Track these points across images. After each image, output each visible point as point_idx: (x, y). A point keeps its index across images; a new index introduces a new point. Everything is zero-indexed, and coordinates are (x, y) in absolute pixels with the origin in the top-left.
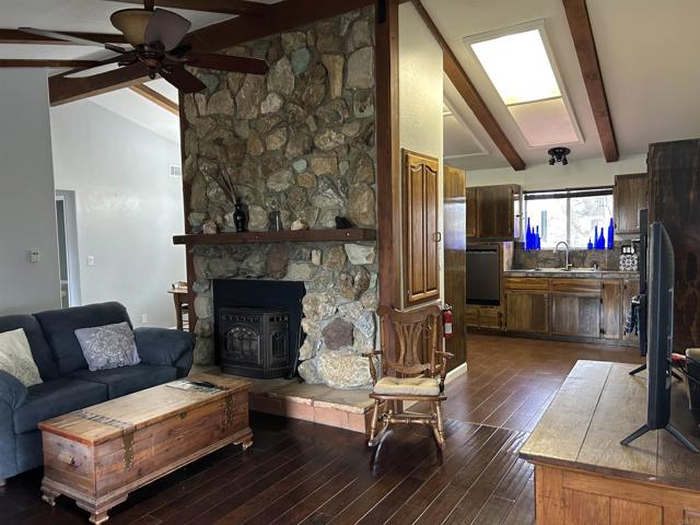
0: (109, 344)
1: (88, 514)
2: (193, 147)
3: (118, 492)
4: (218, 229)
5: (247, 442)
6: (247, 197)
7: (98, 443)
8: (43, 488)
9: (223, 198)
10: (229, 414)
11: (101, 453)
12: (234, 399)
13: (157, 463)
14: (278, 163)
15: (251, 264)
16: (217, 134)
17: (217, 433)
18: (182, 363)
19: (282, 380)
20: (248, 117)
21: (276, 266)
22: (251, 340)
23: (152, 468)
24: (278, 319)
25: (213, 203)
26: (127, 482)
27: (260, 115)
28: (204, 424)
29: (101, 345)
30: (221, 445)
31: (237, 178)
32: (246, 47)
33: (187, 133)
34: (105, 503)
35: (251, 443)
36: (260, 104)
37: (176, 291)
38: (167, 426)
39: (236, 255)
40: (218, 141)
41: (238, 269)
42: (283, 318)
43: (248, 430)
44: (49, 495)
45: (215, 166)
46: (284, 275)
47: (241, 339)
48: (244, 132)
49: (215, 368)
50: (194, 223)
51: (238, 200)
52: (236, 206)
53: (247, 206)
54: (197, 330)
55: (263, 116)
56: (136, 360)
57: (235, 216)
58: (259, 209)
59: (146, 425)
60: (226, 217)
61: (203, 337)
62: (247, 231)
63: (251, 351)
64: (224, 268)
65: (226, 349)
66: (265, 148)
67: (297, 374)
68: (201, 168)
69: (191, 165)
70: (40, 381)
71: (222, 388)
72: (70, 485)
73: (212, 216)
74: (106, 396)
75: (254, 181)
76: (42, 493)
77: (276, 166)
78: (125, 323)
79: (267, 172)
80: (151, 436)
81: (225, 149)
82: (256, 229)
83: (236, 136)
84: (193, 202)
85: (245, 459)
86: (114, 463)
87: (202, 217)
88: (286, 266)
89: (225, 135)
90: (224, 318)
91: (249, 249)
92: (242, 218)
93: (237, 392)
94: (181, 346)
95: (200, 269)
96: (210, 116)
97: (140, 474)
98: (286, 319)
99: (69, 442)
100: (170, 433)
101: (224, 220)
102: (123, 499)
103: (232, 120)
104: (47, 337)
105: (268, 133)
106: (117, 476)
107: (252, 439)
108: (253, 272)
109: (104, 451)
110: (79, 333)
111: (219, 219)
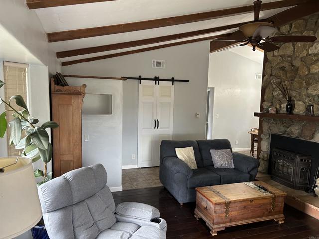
0: (223, 158)
1: (210, 230)
2: (268, 71)
3: (222, 225)
4: (277, 111)
5: (281, 221)
6: (295, 97)
7: (216, 204)
8: (195, 212)
9: (281, 96)
10: (273, 205)
11: (217, 208)
12: (277, 198)
13: (238, 218)
14: (316, 80)
15: (293, 130)
16: (282, 65)
17: (266, 213)
18: (253, 173)
19: (303, 192)
20: (301, 56)
21: (307, 133)
22: (288, 167)
23: (236, 219)
24: (305, 161)
25: (275, 98)
26: (225, 222)
27: (308, 55)
28: (260, 207)
29: (219, 158)
30: (267, 218)
31: (291, 86)
32: (304, 19)
33: (266, 64)
34: (216, 228)
35: (283, 222)
36: (308, 49)
37: (252, 133)
38: (244, 204)
39: (285, 125)
40: (282, 69)
41: (285, 131)
42: (308, 161)
43: (282, 215)
44: (197, 216)
45: (279, 80)
46: (312, 139)
47: (283, 166)
48: (297, 63)
49: (268, 175)
50: (265, 106)
51: (290, 98)
52: (288, 101)
53: (294, 101)
54: (261, 156)
55: (310, 55)
56: (233, 167)
57: (287, 106)
58: (301, 103)
59: (235, 202)
60: (282, 105)
61: (263, 160)
62: (293, 114)
63: (288, 173)
64: (278, 130)
65: (274, 169)
66: (309, 72)
67: (313, 191)
68: (271, 81)
69: (267, 79)
70: (197, 168)
71: (271, 193)
72: (204, 215)
73: (275, 104)
74: (220, 182)
75: (300, 88)
76: (195, 214)
77: (314, 81)
78: (229, 150)
79: (308, 84)
80: (237, 206)
81: (286, 72)
82: (298, 113)
83: (292, 66)
84: (265, 97)
85: (279, 228)
86: (222, 213)
87: (270, 104)
88: (313, 134)
89: (286, 65)
90: (275, 154)
91: (293, 122)
92: (291, 107)
93: (278, 197)
94: (253, 165)
95: (266, 128)
96: (280, 56)
97: (231, 221)
98: (310, 161)
99: (206, 199)
100: (245, 207)
101: (280, 107)
102: (223, 229)
103: (291, 58)
104: (200, 150)
105: (312, 64)
106: (222, 219)
107: (284, 220)
108: (293, 134)
109: (218, 208)
110: (211, 151)
111: (278, 106)
